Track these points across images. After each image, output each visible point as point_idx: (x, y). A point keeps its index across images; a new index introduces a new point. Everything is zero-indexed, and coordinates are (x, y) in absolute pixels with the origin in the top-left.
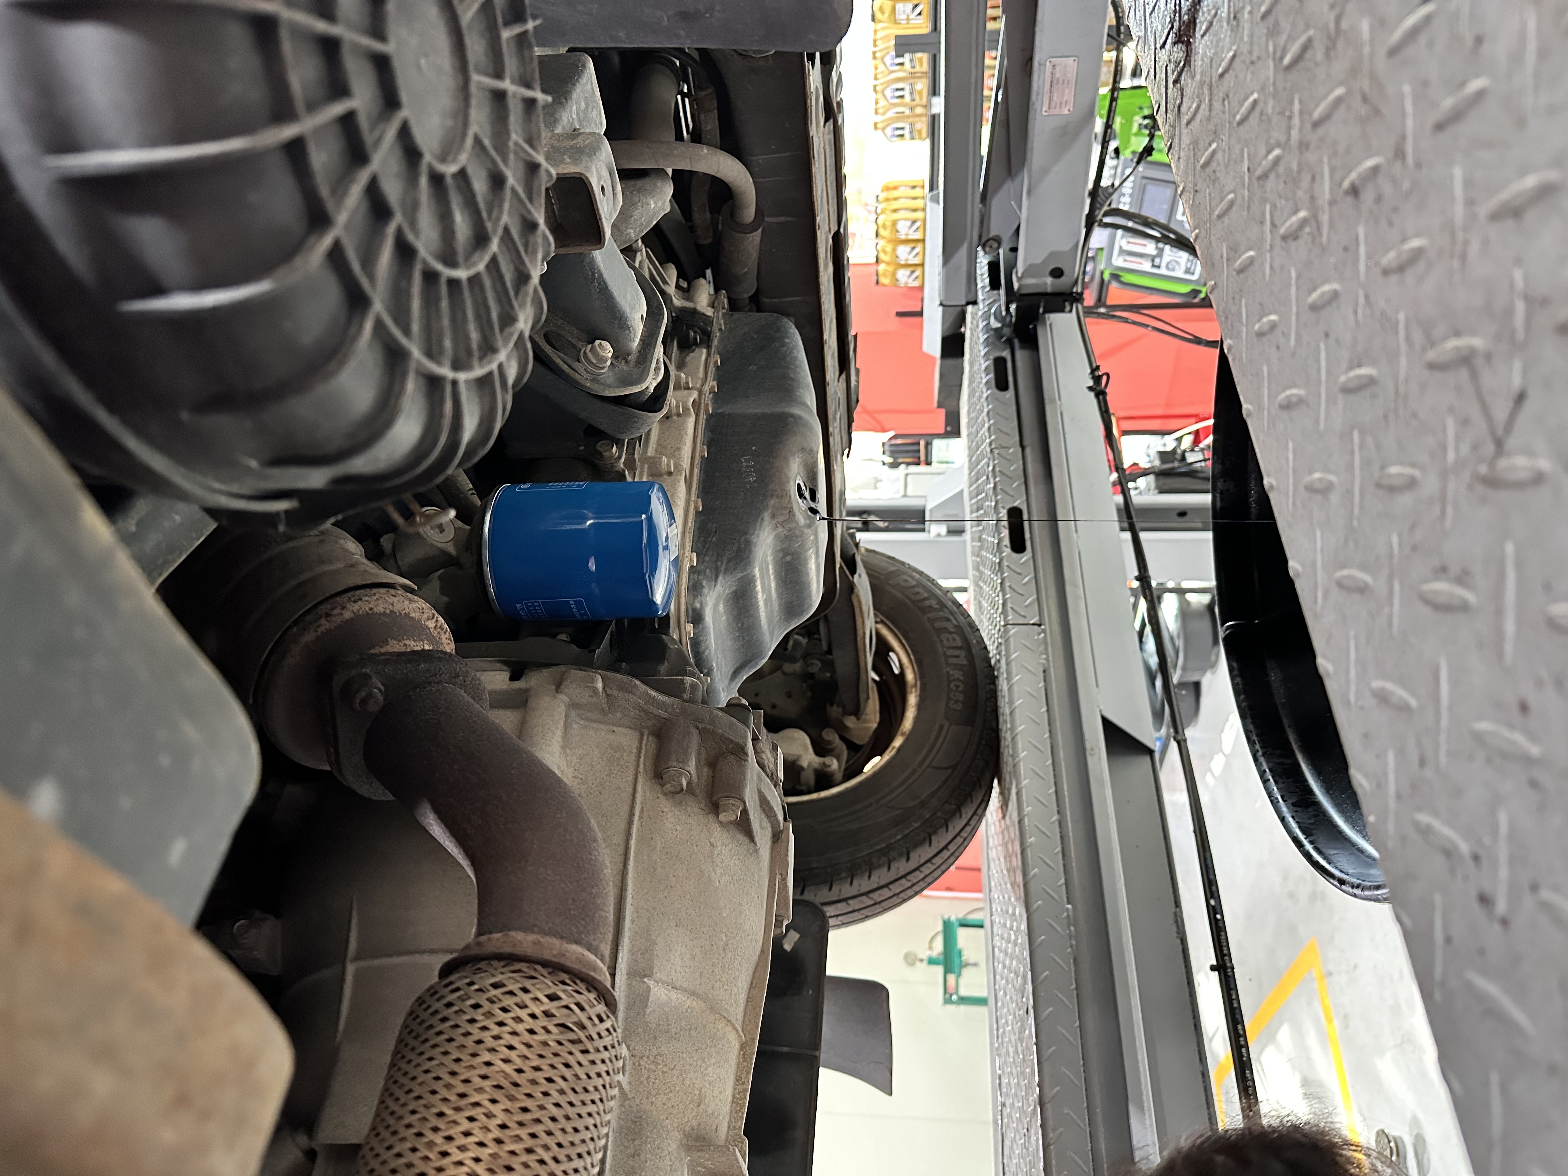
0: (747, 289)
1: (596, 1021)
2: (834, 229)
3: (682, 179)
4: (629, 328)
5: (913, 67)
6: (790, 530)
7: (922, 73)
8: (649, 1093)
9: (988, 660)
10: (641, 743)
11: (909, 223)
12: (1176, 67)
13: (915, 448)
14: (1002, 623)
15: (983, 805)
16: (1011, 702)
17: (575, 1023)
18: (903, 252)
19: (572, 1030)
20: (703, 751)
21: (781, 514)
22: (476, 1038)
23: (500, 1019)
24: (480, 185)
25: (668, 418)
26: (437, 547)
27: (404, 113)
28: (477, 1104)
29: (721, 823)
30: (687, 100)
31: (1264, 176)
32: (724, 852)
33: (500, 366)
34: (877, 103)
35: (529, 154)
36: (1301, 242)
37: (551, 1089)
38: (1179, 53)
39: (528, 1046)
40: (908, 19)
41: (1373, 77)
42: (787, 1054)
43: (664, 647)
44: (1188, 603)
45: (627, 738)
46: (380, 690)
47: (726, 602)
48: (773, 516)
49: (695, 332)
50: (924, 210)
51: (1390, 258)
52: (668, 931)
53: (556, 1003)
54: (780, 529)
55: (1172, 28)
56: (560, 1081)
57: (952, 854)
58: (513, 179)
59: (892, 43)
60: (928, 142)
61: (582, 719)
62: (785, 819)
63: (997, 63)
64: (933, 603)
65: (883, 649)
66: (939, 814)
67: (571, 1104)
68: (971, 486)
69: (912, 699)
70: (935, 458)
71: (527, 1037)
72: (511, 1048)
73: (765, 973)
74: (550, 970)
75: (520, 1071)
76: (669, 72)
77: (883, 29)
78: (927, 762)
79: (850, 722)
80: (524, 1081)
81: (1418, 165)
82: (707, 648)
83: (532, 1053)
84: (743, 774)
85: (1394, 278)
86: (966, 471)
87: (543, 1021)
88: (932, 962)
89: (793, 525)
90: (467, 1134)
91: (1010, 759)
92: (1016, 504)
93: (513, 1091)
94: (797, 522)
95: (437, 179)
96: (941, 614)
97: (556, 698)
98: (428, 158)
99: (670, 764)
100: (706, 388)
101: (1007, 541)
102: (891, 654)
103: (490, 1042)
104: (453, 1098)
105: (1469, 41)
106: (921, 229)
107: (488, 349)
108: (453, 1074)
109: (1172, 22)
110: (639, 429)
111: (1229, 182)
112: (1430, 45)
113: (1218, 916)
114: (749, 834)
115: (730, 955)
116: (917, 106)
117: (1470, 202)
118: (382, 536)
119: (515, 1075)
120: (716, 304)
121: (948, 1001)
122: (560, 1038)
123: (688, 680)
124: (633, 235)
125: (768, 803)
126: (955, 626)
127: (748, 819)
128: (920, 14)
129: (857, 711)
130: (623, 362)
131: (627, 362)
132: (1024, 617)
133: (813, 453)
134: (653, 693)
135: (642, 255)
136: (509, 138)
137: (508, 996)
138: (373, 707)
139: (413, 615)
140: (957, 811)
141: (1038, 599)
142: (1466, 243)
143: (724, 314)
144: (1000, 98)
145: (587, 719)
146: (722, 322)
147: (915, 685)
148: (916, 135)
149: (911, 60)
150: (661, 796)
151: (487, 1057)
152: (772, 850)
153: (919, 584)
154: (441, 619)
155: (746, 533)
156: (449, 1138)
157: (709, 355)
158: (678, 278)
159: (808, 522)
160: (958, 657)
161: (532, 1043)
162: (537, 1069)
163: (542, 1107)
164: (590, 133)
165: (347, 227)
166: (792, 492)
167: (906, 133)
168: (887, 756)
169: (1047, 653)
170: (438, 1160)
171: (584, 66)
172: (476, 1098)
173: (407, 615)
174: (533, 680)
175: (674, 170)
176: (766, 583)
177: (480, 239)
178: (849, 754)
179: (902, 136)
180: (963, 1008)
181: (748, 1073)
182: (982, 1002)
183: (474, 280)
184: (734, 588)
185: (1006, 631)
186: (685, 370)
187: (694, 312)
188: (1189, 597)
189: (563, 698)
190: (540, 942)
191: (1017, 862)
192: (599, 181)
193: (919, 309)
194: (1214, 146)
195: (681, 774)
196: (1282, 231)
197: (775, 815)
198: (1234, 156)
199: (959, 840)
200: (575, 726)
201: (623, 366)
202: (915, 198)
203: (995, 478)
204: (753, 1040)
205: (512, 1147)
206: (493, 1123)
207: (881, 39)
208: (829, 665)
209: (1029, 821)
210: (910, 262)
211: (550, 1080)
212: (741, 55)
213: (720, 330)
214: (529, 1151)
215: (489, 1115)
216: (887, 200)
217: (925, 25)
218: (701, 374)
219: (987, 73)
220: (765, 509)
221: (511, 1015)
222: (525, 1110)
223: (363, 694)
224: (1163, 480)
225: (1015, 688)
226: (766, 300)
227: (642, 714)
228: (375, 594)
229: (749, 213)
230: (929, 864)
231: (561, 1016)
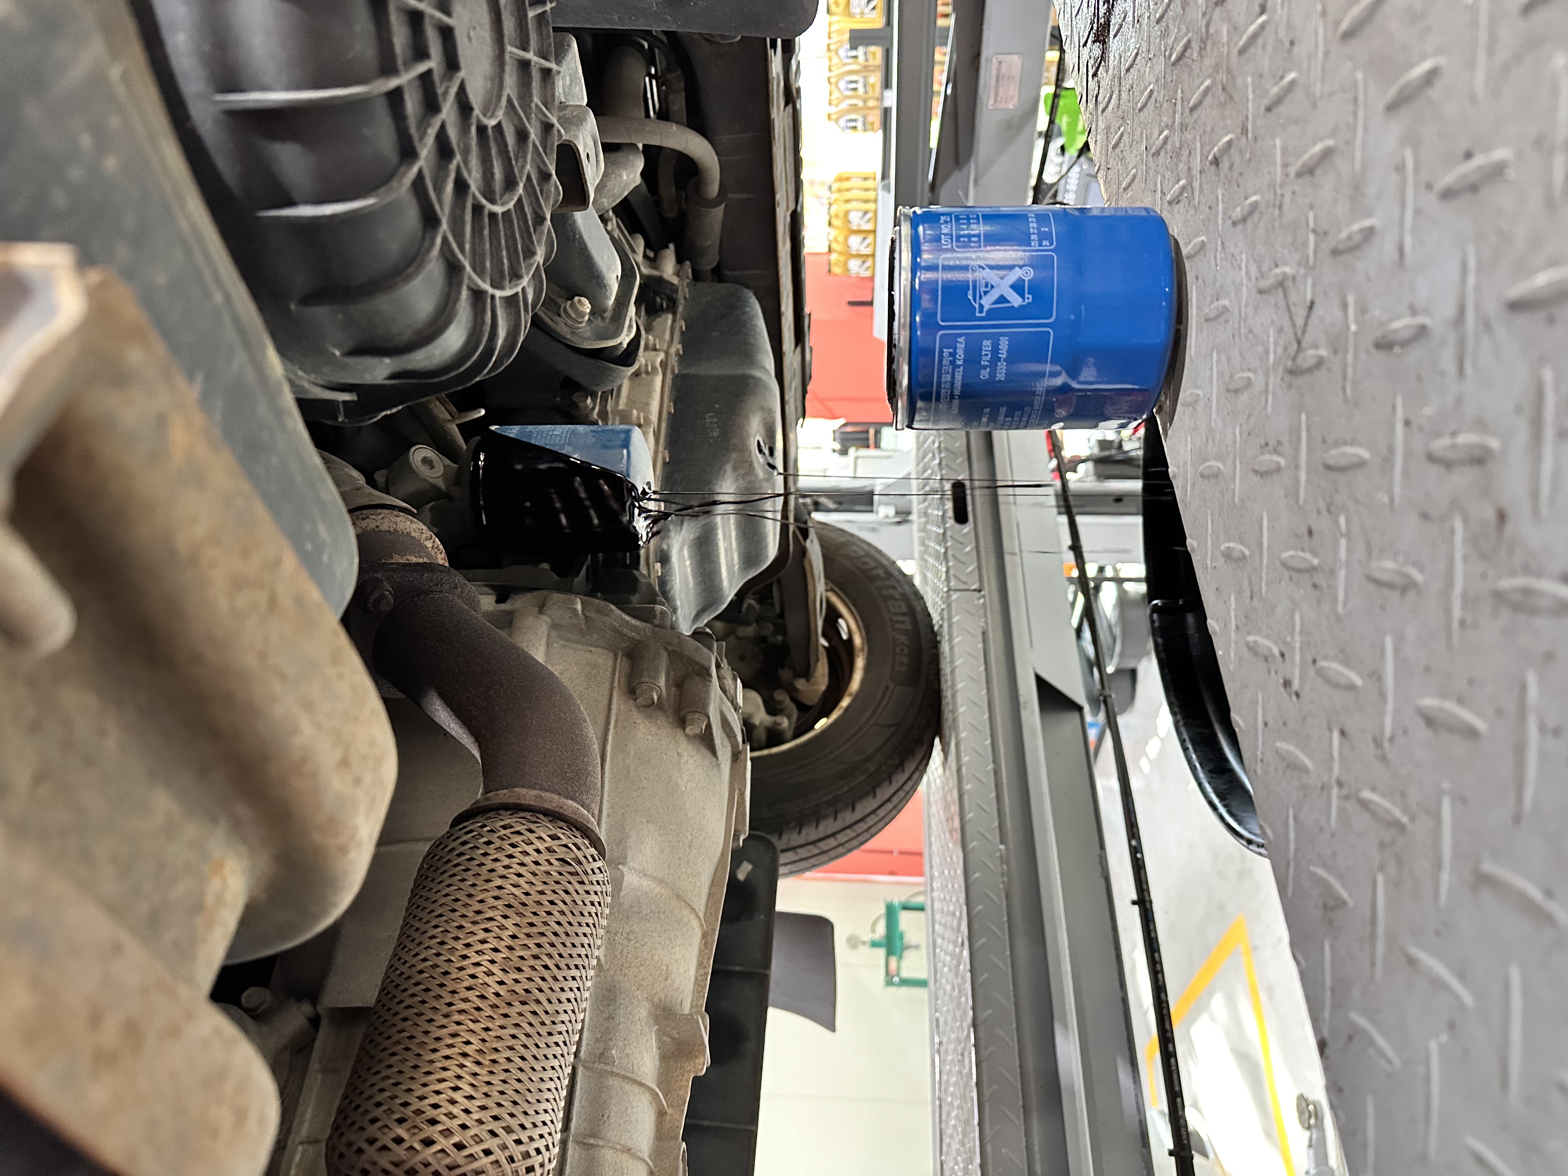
0: (710, 262)
1: (591, 860)
2: (792, 207)
3: (651, 153)
4: (605, 287)
5: (867, 60)
6: (750, 482)
7: (875, 66)
8: (623, 965)
9: (932, 626)
10: (615, 663)
11: (860, 214)
12: (1095, 62)
13: (864, 436)
14: (945, 589)
15: (924, 762)
16: (952, 662)
17: (572, 859)
18: (855, 242)
19: (570, 864)
20: (672, 673)
21: (742, 467)
22: (489, 867)
23: (510, 852)
24: (510, 139)
25: (637, 375)
26: (427, 481)
27: (462, 74)
28: (491, 919)
29: (687, 736)
30: (654, 82)
31: (1157, 154)
32: (690, 762)
33: (523, 289)
34: (831, 94)
35: (546, 116)
36: (1181, 204)
37: (554, 910)
38: (1097, 50)
39: (534, 874)
40: (862, 14)
41: (1229, 71)
42: (740, 972)
43: (635, 580)
44: (1125, 592)
45: (603, 659)
46: (391, 593)
47: (690, 547)
48: (735, 469)
49: (662, 299)
50: (875, 201)
51: (1238, 212)
52: (641, 826)
53: (557, 842)
54: (741, 482)
55: (1092, 28)
56: (561, 904)
57: (895, 807)
58: (534, 135)
59: (847, 36)
60: (880, 133)
61: (562, 639)
62: (744, 742)
63: (947, 59)
64: (881, 572)
65: (832, 616)
66: (883, 768)
67: (570, 924)
68: (918, 465)
69: (860, 663)
70: (883, 444)
71: (533, 867)
72: (519, 875)
73: (725, 873)
74: (551, 819)
75: (527, 894)
76: (639, 55)
77: (838, 22)
78: (873, 720)
79: (800, 684)
80: (531, 902)
81: (1256, 139)
82: (672, 587)
83: (538, 880)
84: (708, 692)
85: (1240, 227)
86: (914, 453)
87: (546, 855)
88: (874, 944)
89: (753, 478)
90: (483, 942)
91: (950, 715)
92: (960, 478)
93: (522, 909)
94: (756, 476)
95: (482, 130)
96: (888, 583)
97: (538, 618)
98: (477, 112)
99: (644, 679)
100: (673, 351)
101: (950, 513)
102: (841, 621)
103: (501, 871)
104: (470, 914)
105: (1287, 44)
106: (872, 222)
107: (516, 276)
108: (470, 896)
109: (1092, 23)
110: (613, 381)
111: (1132, 160)
112: (1264, 46)
113: (1139, 855)
114: (712, 749)
115: (694, 852)
116: (870, 98)
117: (1285, 166)
118: (375, 472)
119: (523, 897)
120: (681, 273)
121: (889, 983)
122: (560, 869)
123: (658, 608)
124: (606, 204)
125: (729, 724)
126: (901, 594)
127: (711, 734)
128: (874, 8)
129: (807, 673)
130: (599, 318)
131: (603, 318)
132: (965, 583)
133: (770, 411)
134: (627, 618)
135: (612, 224)
136: (531, 101)
137: (516, 835)
138: (385, 608)
139: (413, 534)
140: (900, 766)
141: (979, 567)
142: (1282, 196)
143: (688, 284)
144: (949, 92)
145: (567, 640)
146: (687, 290)
147: (862, 650)
148: (869, 127)
149: (865, 54)
150: (634, 709)
151: (499, 882)
152: (732, 768)
153: (867, 554)
154: (437, 540)
155: (710, 483)
156: (468, 945)
157: (674, 321)
158: (646, 247)
159: (766, 476)
160: (903, 622)
161: (537, 872)
162: (542, 893)
163: (546, 924)
164: (577, 106)
165: (427, 159)
166: (752, 448)
167: (859, 125)
168: (834, 716)
169: (985, 616)
170: (459, 961)
171: (569, 45)
172: (490, 914)
173: (409, 534)
174: (517, 603)
175: (644, 146)
176: (727, 532)
177: (510, 183)
178: (798, 715)
179: (855, 128)
180: (904, 991)
181: (709, 959)
182: (922, 983)
183: (506, 214)
184: (697, 534)
185: (949, 597)
186: (653, 333)
187: (661, 279)
188: (1127, 586)
189: (544, 618)
190: (541, 796)
191: (955, 809)
192: (585, 148)
193: (869, 299)
194: (1122, 129)
195: (652, 689)
196: (1168, 197)
197: (735, 736)
198: (1136, 137)
199: (901, 794)
200: (555, 645)
201: (599, 322)
202: (867, 190)
203: (940, 453)
204: (714, 930)
205: (521, 953)
206: (505, 934)
207: (836, 32)
208: (781, 629)
209: (967, 770)
210: (862, 253)
211: (552, 903)
212: (707, 40)
213: (685, 298)
214: (536, 957)
215: (502, 927)
216: (840, 190)
217: (877, 20)
218: (667, 336)
219: (937, 68)
220: (727, 461)
221: (519, 849)
222: (532, 925)
223: (376, 595)
224: (1101, 467)
225: (956, 649)
226: (728, 273)
227: (617, 635)
228: (380, 514)
229: (713, 189)
230: (872, 816)
231: (561, 853)
